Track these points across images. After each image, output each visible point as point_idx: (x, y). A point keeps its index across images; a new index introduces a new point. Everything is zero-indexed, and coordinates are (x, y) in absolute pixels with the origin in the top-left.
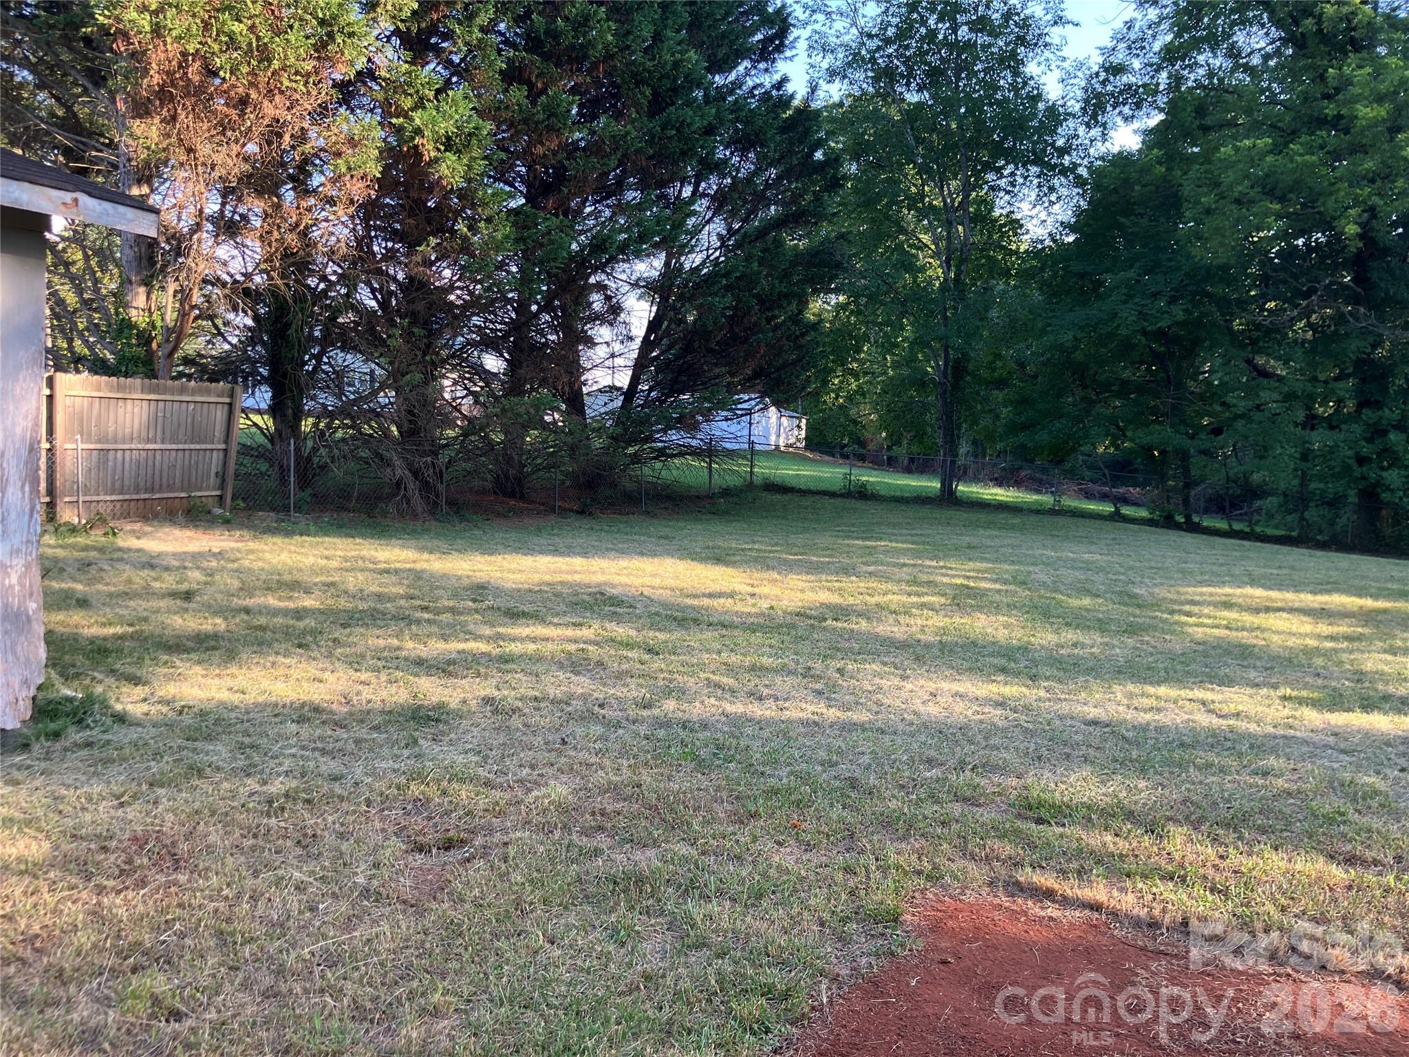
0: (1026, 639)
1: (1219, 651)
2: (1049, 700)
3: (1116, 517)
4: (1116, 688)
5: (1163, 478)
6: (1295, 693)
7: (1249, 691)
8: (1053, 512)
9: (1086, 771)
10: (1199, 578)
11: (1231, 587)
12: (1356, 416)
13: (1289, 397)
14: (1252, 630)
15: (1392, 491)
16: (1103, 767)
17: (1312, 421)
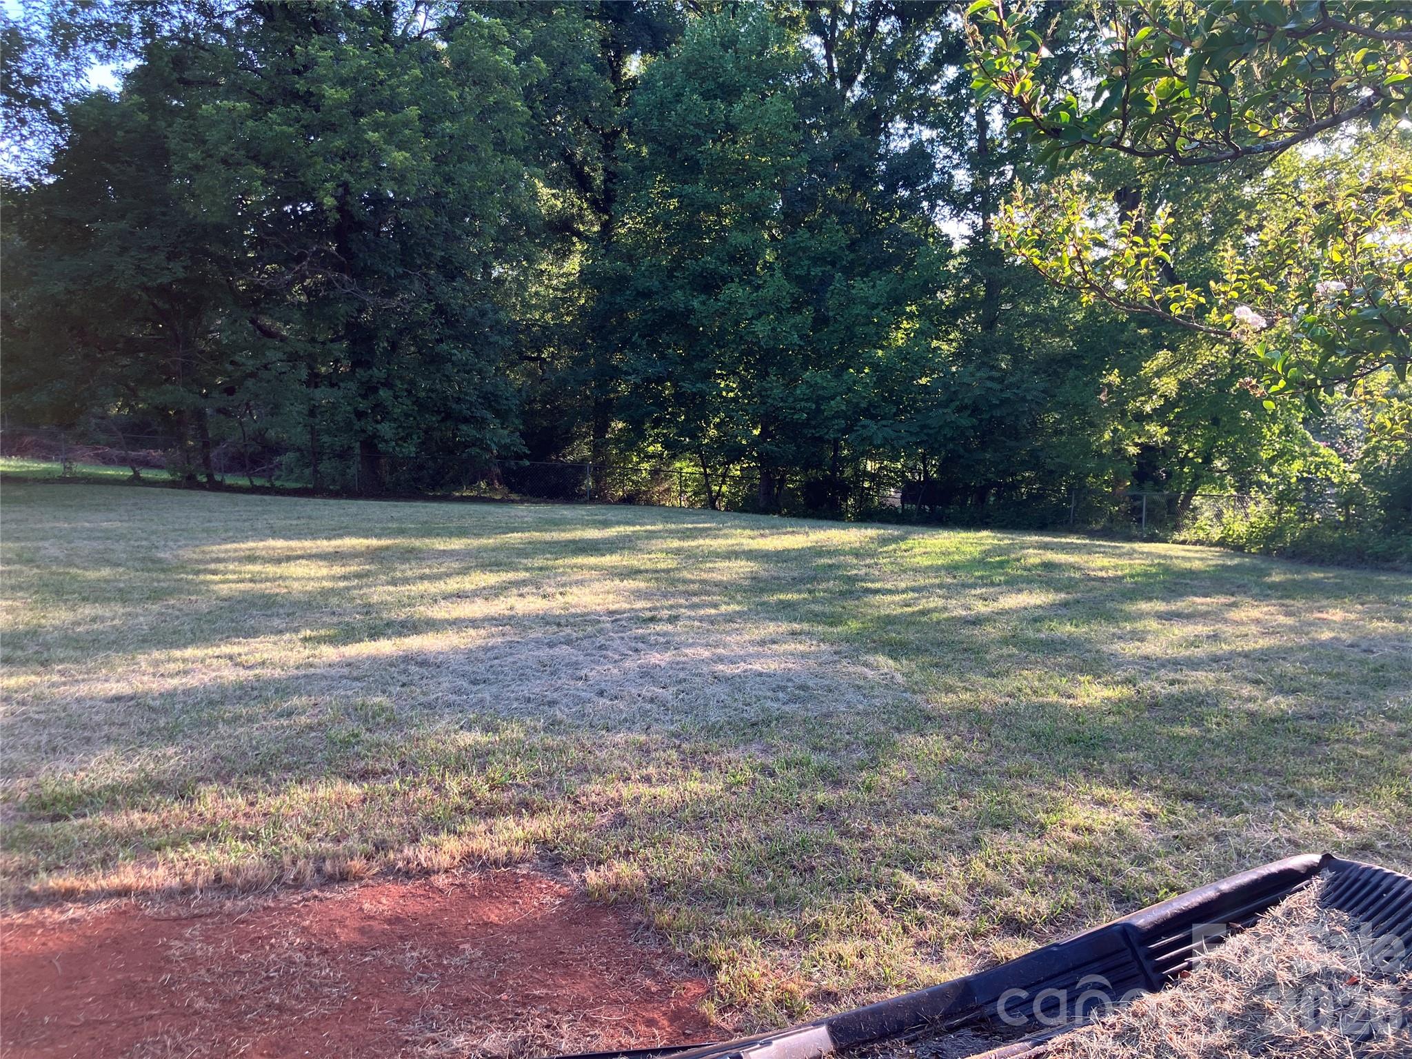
0: (35, 621)
1: (245, 605)
2: (64, 684)
3: (136, 481)
4: (141, 658)
5: (181, 439)
6: (314, 633)
7: (273, 638)
8: (63, 480)
9: (109, 751)
10: (223, 536)
11: (254, 541)
12: (351, 375)
13: (293, 358)
14: (274, 580)
15: (386, 441)
16: (128, 743)
17: (314, 380)
